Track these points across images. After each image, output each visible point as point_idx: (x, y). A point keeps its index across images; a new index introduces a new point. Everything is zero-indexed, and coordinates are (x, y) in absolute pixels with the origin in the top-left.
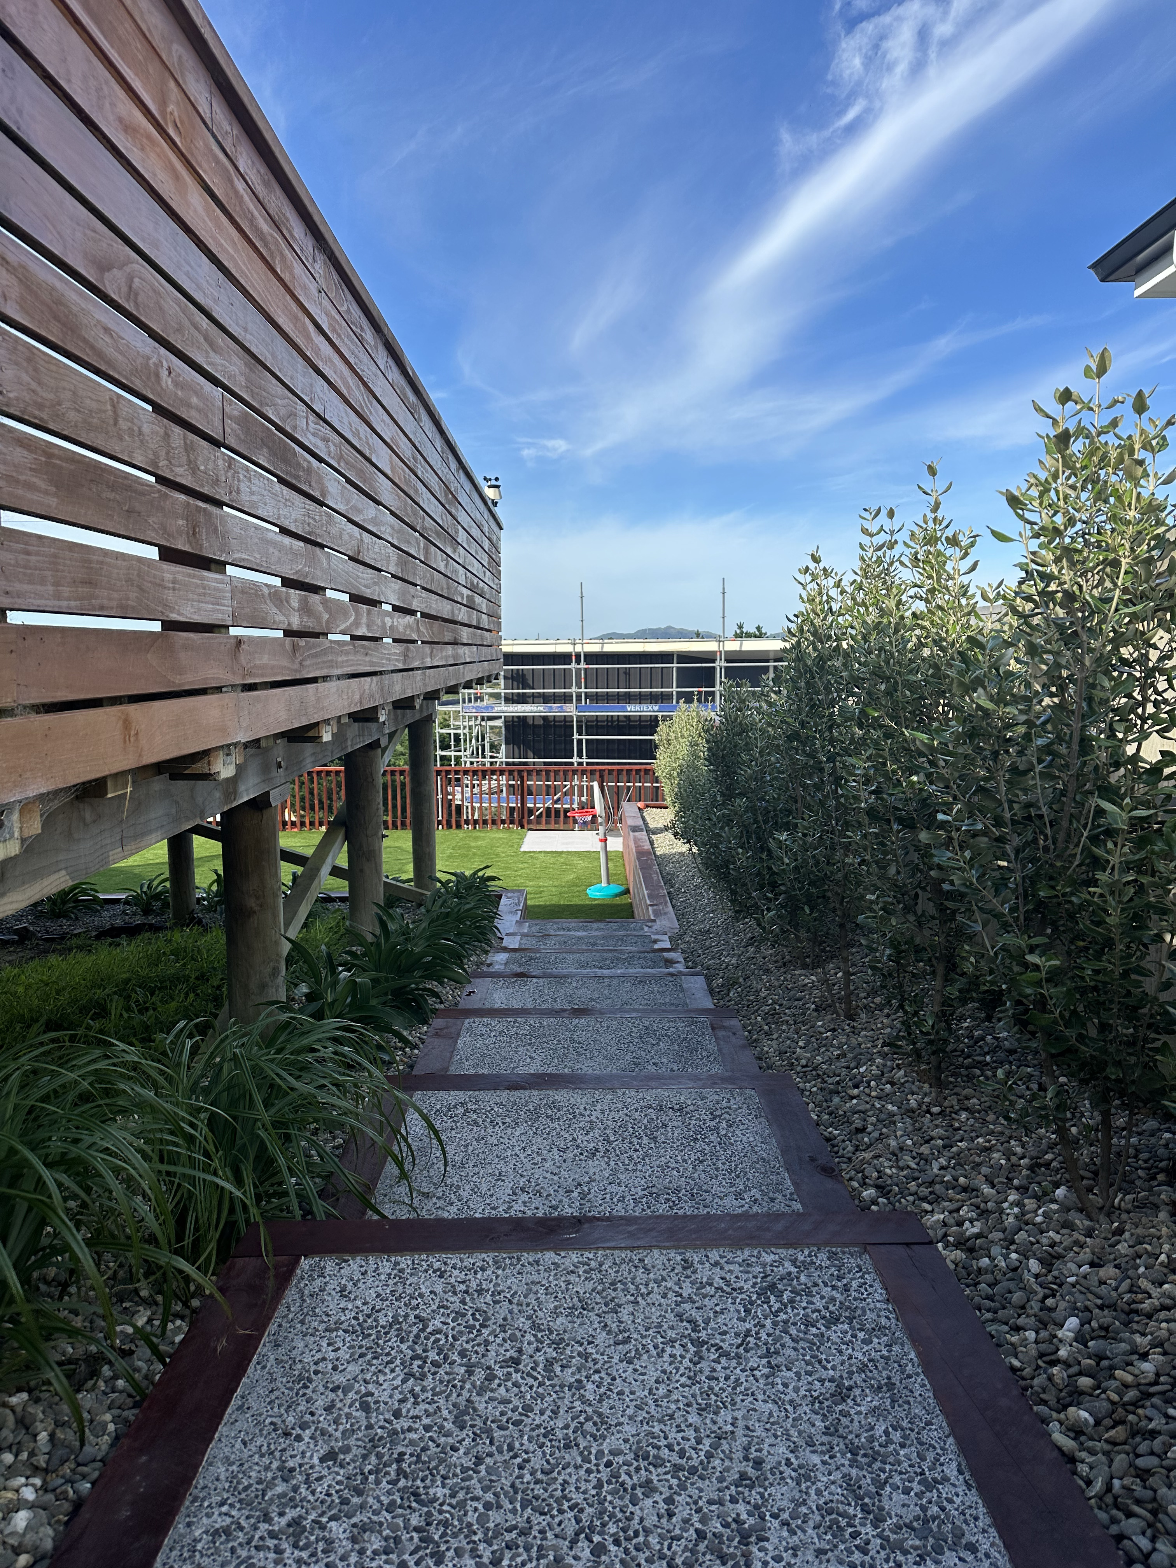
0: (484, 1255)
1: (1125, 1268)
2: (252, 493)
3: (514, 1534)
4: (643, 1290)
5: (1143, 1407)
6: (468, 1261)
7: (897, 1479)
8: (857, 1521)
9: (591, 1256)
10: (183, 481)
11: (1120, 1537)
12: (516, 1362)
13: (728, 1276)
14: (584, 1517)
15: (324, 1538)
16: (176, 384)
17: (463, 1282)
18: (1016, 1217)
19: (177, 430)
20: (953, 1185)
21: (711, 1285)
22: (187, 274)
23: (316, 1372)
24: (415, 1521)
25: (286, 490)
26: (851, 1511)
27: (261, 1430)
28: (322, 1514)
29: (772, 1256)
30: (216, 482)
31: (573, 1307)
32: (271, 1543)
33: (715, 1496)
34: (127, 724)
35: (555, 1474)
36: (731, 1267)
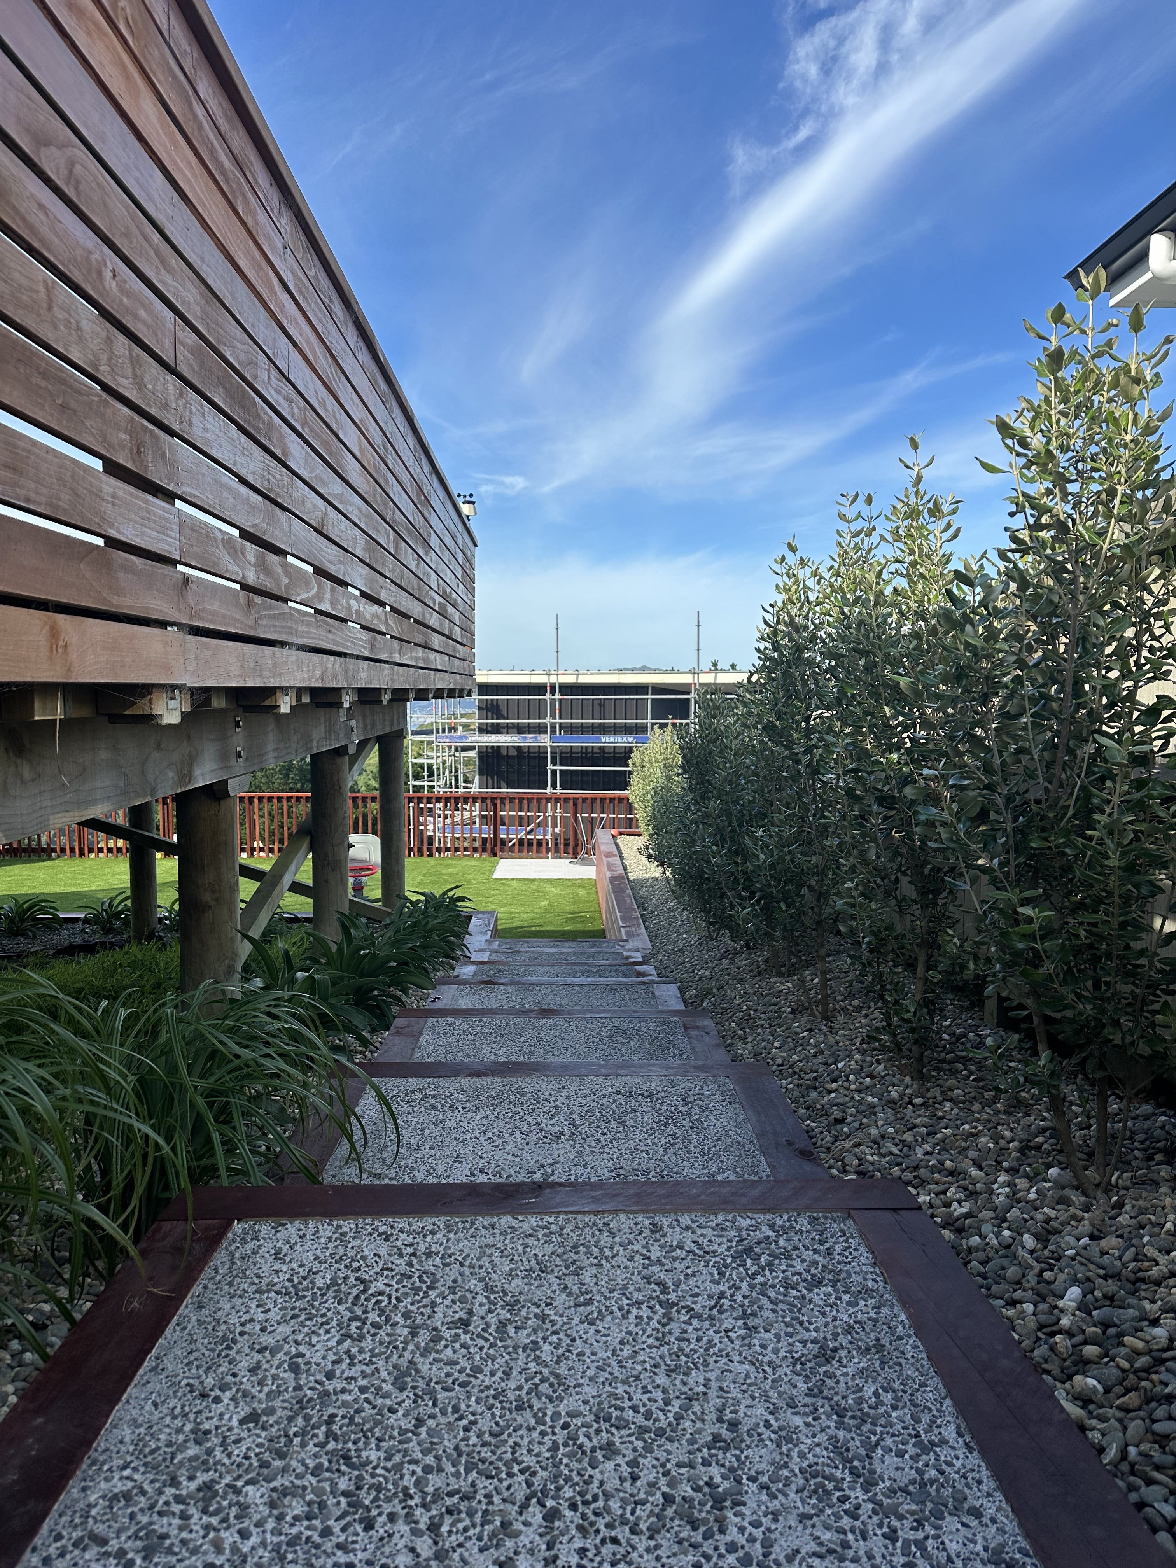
0: (436, 1220)
1: (1128, 1238)
2: (206, 430)
3: (456, 1499)
4: (608, 1253)
5: (1156, 1372)
6: (417, 1225)
7: (889, 1441)
8: (845, 1485)
9: (551, 1220)
10: (127, 394)
11: (1141, 1505)
12: (465, 1323)
13: (700, 1241)
14: (536, 1481)
15: (238, 1503)
16: (122, 290)
17: (411, 1245)
18: (1008, 1197)
19: (122, 338)
20: (940, 1168)
21: (681, 1248)
22: (137, 180)
23: (242, 1334)
24: (343, 1484)
25: (243, 439)
26: (839, 1474)
27: (175, 1392)
28: (239, 1477)
29: (748, 1221)
30: (166, 406)
31: (531, 1270)
32: (177, 1508)
33: (685, 1459)
34: (54, 632)
35: (505, 1436)
36: (704, 1231)
